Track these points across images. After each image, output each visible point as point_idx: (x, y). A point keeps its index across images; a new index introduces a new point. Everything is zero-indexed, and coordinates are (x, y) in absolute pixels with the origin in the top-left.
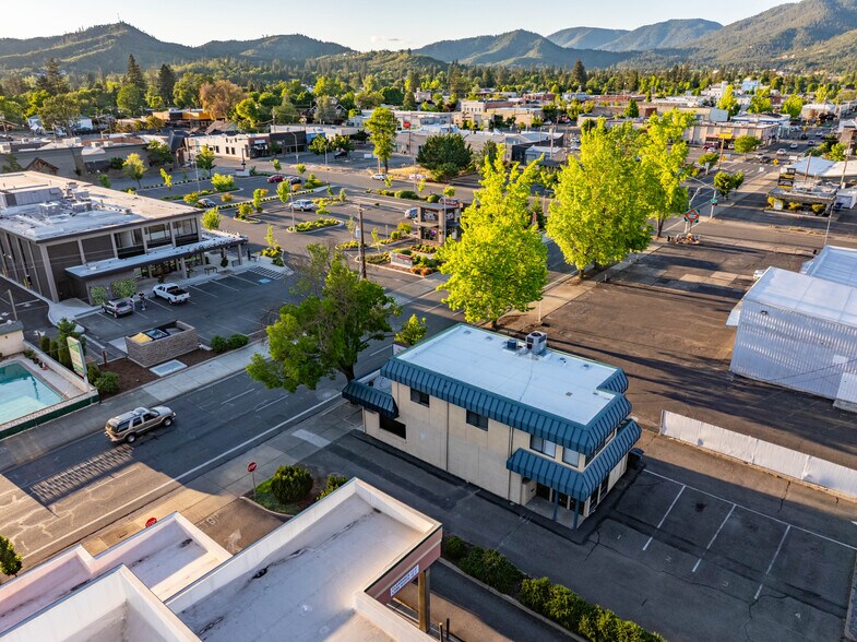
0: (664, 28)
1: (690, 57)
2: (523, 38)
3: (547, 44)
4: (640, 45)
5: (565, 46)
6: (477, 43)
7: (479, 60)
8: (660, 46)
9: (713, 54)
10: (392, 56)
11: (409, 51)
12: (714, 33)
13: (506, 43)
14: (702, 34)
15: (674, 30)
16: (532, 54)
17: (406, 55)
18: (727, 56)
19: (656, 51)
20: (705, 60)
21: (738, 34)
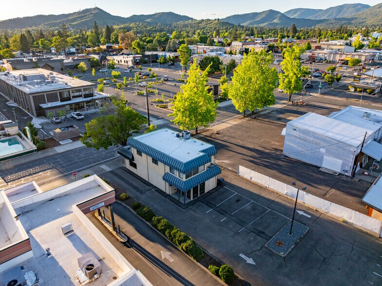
0: (340, 8)
1: (353, 22)
2: (272, 13)
3: (283, 16)
4: (329, 16)
5: (291, 17)
6: (250, 15)
7: (251, 24)
8: (337, 17)
9: (364, 20)
10: (210, 22)
11: (218, 19)
12: (366, 10)
13: (264, 16)
14: (360, 10)
15: (345, 9)
16: (276, 21)
17: (217, 21)
18: (372, 21)
19: (336, 19)
20: (360, 23)
21: (378, 10)
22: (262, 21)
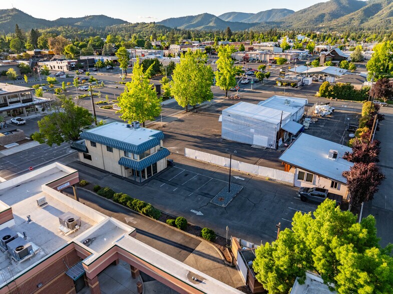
0: (270, 13)
1: (281, 26)
2: (207, 17)
3: (218, 20)
4: (260, 20)
5: (226, 21)
6: (186, 19)
7: (187, 27)
8: (268, 21)
9: (291, 24)
10: (146, 25)
11: (154, 23)
12: (291, 15)
13: (199, 19)
14: (286, 15)
15: (274, 14)
16: (211, 24)
17: (152, 25)
18: (297, 25)
19: (266, 23)
20: (287, 27)
21: (301, 15)
22: (198, 25)
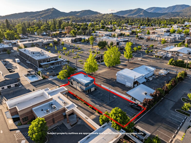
0: (174, 7)
1: (180, 14)
2: (139, 10)
3: (145, 11)
4: (168, 11)
5: (149, 12)
6: (129, 11)
7: (129, 15)
8: (173, 12)
9: (186, 13)
10: (109, 15)
11: (113, 14)
12: (187, 8)
13: (135, 11)
14: (184, 8)
15: (177, 7)
16: (141, 14)
17: (111, 15)
18: (190, 14)
19: (172, 13)
20: (184, 15)
22: (135, 14)
